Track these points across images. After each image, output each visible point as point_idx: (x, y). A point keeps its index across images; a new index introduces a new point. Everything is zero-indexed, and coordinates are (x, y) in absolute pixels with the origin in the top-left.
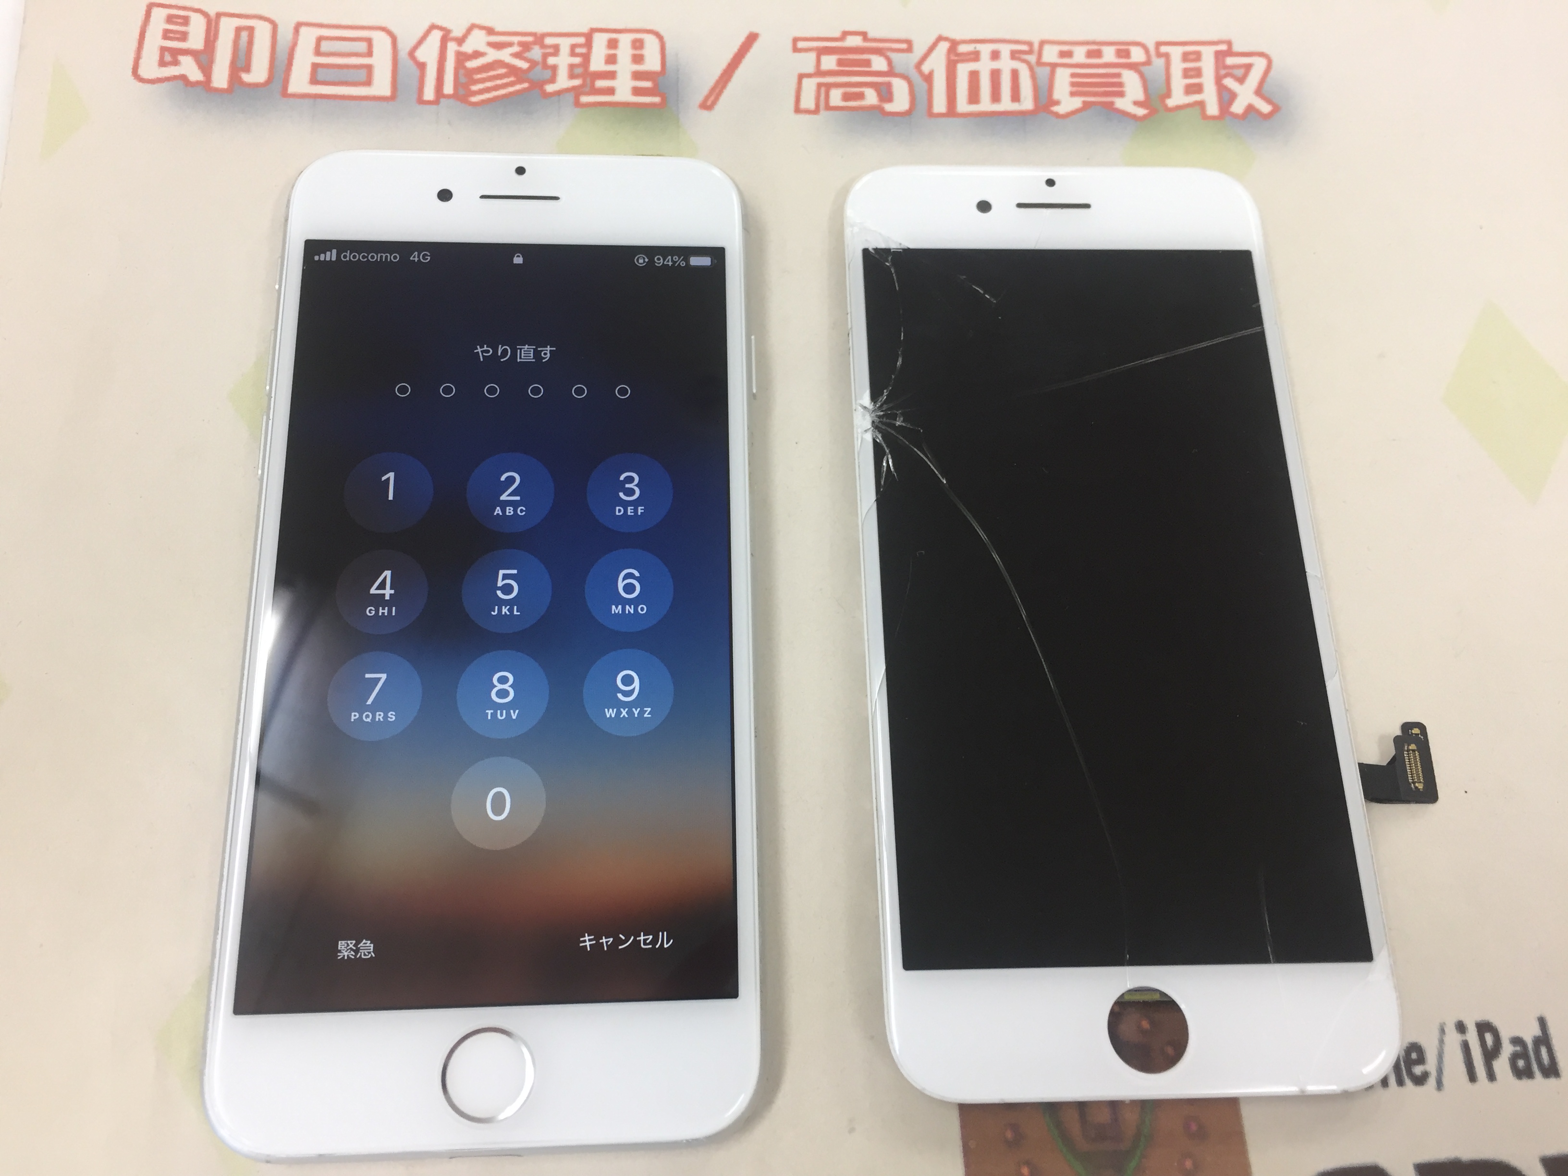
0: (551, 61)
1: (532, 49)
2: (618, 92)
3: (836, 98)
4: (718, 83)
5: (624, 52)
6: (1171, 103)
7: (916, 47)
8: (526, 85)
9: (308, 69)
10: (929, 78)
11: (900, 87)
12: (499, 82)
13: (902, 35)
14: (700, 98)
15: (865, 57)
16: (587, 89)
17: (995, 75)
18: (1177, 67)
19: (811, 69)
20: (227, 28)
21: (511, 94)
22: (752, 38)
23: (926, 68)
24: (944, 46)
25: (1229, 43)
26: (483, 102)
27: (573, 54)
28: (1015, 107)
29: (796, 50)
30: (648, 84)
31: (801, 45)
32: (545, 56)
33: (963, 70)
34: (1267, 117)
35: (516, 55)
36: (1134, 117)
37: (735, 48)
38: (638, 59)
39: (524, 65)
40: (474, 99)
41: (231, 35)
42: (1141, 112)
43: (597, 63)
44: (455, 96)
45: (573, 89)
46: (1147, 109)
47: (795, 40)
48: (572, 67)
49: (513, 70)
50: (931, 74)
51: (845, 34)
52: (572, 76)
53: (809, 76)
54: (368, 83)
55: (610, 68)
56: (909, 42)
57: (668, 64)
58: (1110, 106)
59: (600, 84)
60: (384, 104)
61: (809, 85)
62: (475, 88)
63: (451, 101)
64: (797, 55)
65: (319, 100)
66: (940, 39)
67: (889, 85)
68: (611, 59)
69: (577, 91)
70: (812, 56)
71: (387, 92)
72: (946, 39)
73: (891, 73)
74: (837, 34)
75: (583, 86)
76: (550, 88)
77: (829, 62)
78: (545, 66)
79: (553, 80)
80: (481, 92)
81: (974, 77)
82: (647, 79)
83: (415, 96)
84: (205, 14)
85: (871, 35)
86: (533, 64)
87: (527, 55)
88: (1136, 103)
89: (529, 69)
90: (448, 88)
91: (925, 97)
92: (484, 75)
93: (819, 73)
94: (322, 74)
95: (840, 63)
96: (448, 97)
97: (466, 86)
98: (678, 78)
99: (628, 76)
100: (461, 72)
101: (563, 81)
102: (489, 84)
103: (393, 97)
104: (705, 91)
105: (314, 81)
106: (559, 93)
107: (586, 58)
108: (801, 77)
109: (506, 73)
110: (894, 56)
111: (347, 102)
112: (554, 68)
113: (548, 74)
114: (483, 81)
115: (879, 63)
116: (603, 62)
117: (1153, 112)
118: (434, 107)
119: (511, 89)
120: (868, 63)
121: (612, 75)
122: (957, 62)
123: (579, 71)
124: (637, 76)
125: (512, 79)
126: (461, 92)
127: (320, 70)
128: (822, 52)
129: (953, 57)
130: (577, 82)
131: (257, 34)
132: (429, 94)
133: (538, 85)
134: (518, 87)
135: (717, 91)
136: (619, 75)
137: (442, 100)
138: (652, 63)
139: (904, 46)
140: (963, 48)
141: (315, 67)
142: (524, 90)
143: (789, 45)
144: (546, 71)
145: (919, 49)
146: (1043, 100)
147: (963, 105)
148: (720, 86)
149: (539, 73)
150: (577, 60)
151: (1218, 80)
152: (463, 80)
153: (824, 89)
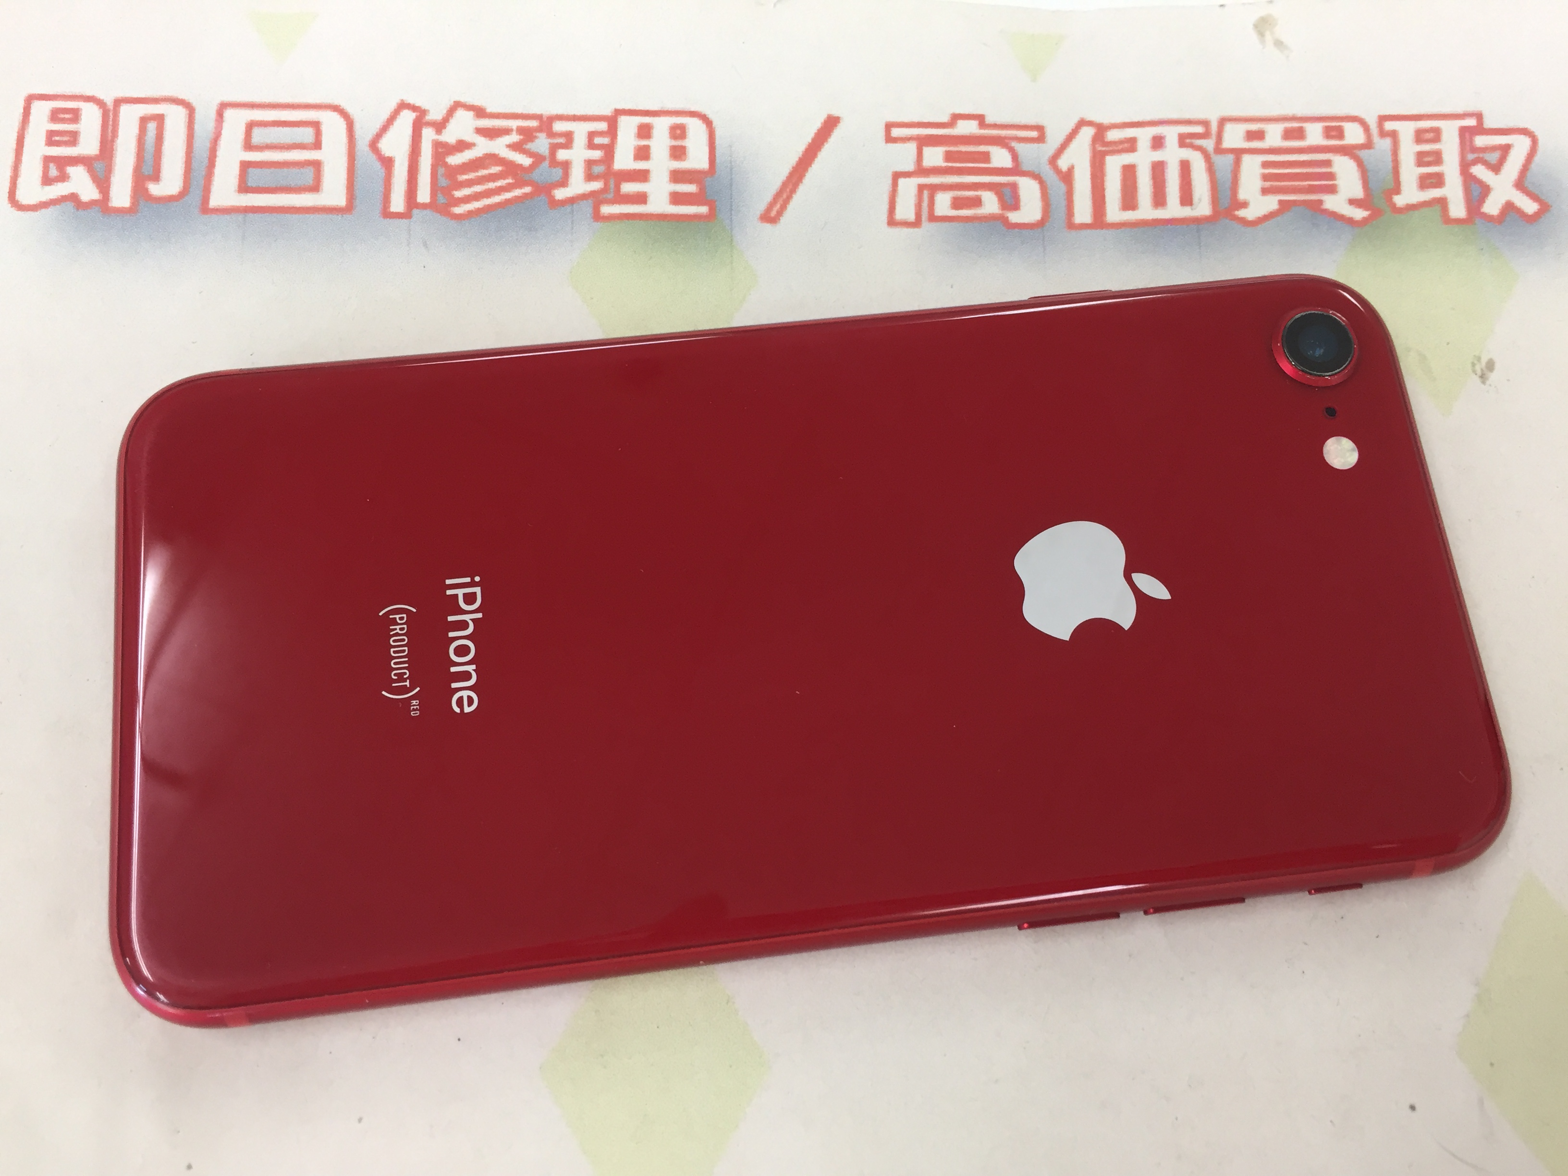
0: (562, 155)
1: (536, 137)
2: (651, 199)
3: (943, 203)
4: (785, 185)
5: (660, 143)
6: (1400, 200)
7: (1049, 132)
8: (527, 189)
9: (236, 170)
10: (1067, 177)
11: (1028, 189)
12: (491, 185)
13: (1032, 121)
14: (761, 207)
15: (982, 148)
16: (610, 196)
17: (1158, 169)
18: (1408, 150)
19: (910, 167)
20: (129, 117)
21: (508, 202)
22: (831, 123)
23: (1063, 163)
24: (1088, 133)
25: (1479, 116)
26: (470, 214)
27: (591, 146)
28: (1186, 212)
29: (889, 139)
30: (691, 188)
31: (896, 132)
32: (554, 148)
33: (1114, 165)
34: (1532, 219)
35: (514, 147)
36: (1350, 221)
37: (808, 137)
38: (678, 153)
39: (525, 161)
40: (458, 210)
41: (135, 130)
42: (1359, 214)
43: (624, 160)
44: (432, 206)
45: (592, 194)
46: (1366, 209)
47: (889, 126)
48: (590, 163)
49: (511, 168)
50: (1071, 169)
51: (956, 118)
52: (590, 177)
53: (907, 175)
54: (315, 188)
55: (641, 165)
56: (1040, 129)
57: (718, 160)
58: (1316, 207)
59: (628, 188)
60: (337, 218)
61: (908, 188)
62: (458, 194)
63: (428, 212)
64: (890, 145)
65: (251, 216)
66: (1082, 123)
67: (1014, 187)
68: (643, 153)
69: (596, 199)
70: (912, 147)
71: (342, 202)
72: (1090, 123)
73: (1017, 170)
74: (945, 119)
75: (605, 190)
76: (560, 194)
77: (934, 156)
78: (554, 163)
79: (564, 182)
80: (467, 199)
81: (1129, 172)
82: (690, 182)
83: (379, 206)
84: (100, 103)
85: (989, 120)
86: (538, 158)
87: (530, 146)
88: (1352, 202)
89: (533, 167)
90: (424, 195)
91: (1063, 203)
92: (471, 176)
93: (921, 170)
94: (255, 177)
95: (949, 156)
96: (424, 206)
97: (447, 191)
98: (731, 179)
99: (666, 177)
100: (441, 171)
101: (578, 185)
102: (478, 188)
103: (349, 208)
104: (768, 197)
105: (244, 188)
106: (572, 201)
107: (609, 151)
108: (897, 176)
109: (501, 171)
110: (1019, 147)
111: (288, 216)
112: (566, 166)
113: (557, 173)
114: (470, 183)
115: (1000, 158)
116: (632, 157)
117: (1376, 214)
118: (404, 221)
119: (508, 195)
120: (986, 157)
121: (642, 176)
122: (1104, 154)
123: (598, 169)
124: (677, 176)
125: (510, 181)
126: (441, 199)
127: (251, 171)
128: (924, 142)
129: (1099, 148)
130: (596, 185)
131: (168, 124)
132: (398, 204)
133: (544, 190)
134: (518, 192)
135: (785, 196)
136: (653, 176)
137: (415, 212)
138: (697, 159)
139: (1034, 134)
140: (1113, 135)
141: (245, 166)
142: (526, 196)
143: (882, 133)
144: (554, 170)
145: (1054, 139)
146: (1225, 202)
147: (1114, 212)
148: (788, 190)
149: (544, 173)
150: (597, 154)
151: (1465, 168)
152: (443, 182)
153: (928, 192)
